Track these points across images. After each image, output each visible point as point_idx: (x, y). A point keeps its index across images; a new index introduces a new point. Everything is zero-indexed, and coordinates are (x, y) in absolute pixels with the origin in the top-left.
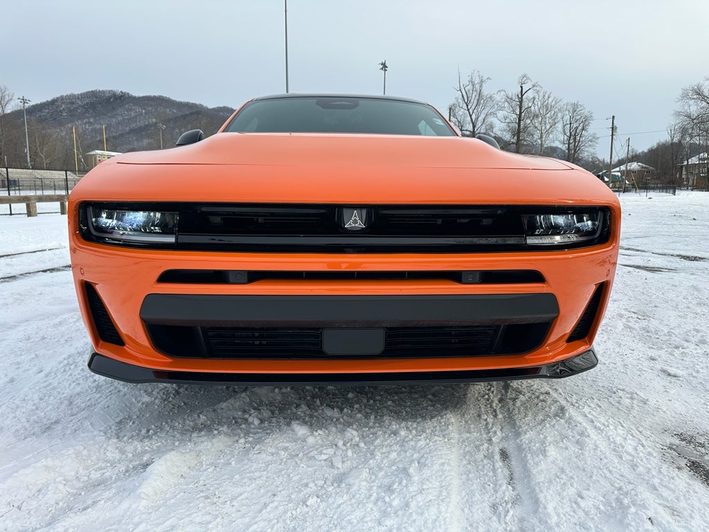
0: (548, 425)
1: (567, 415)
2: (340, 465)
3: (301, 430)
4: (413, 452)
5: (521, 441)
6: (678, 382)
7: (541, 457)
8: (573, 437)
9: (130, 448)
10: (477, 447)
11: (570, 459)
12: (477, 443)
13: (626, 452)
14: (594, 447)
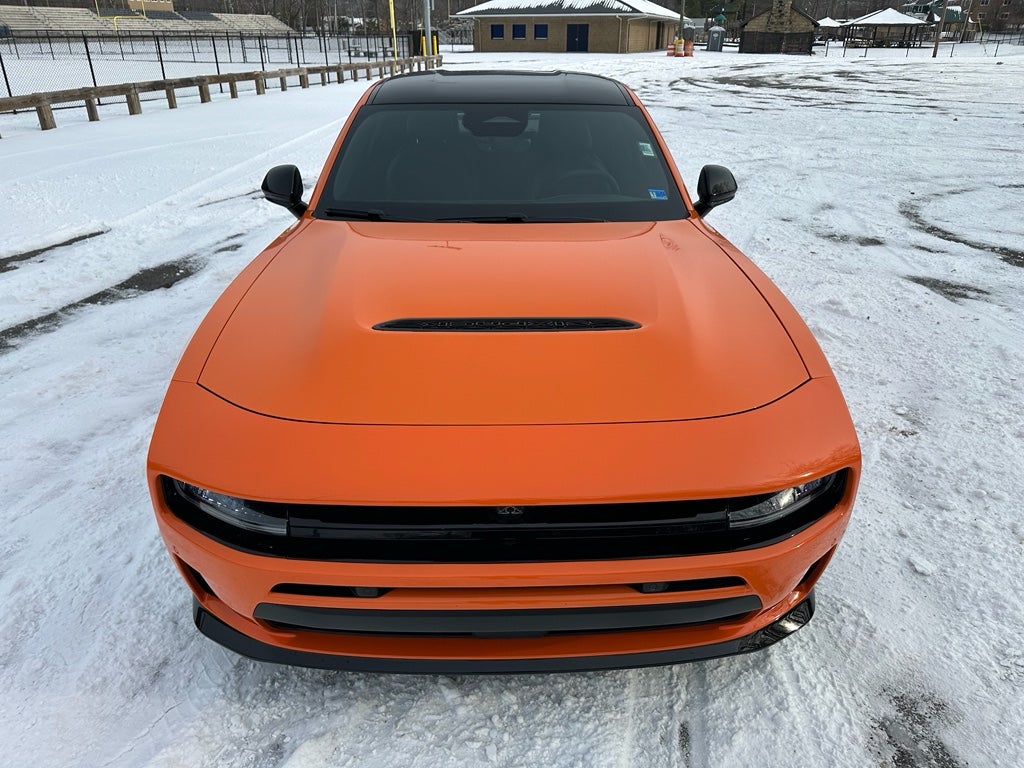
0: (743, 685)
1: (769, 668)
2: (494, 759)
3: (451, 696)
4: (579, 741)
5: (707, 711)
6: (923, 586)
7: (726, 747)
8: (769, 709)
9: (255, 719)
10: (655, 721)
11: (759, 751)
12: (656, 713)
13: (826, 735)
14: (791, 728)
